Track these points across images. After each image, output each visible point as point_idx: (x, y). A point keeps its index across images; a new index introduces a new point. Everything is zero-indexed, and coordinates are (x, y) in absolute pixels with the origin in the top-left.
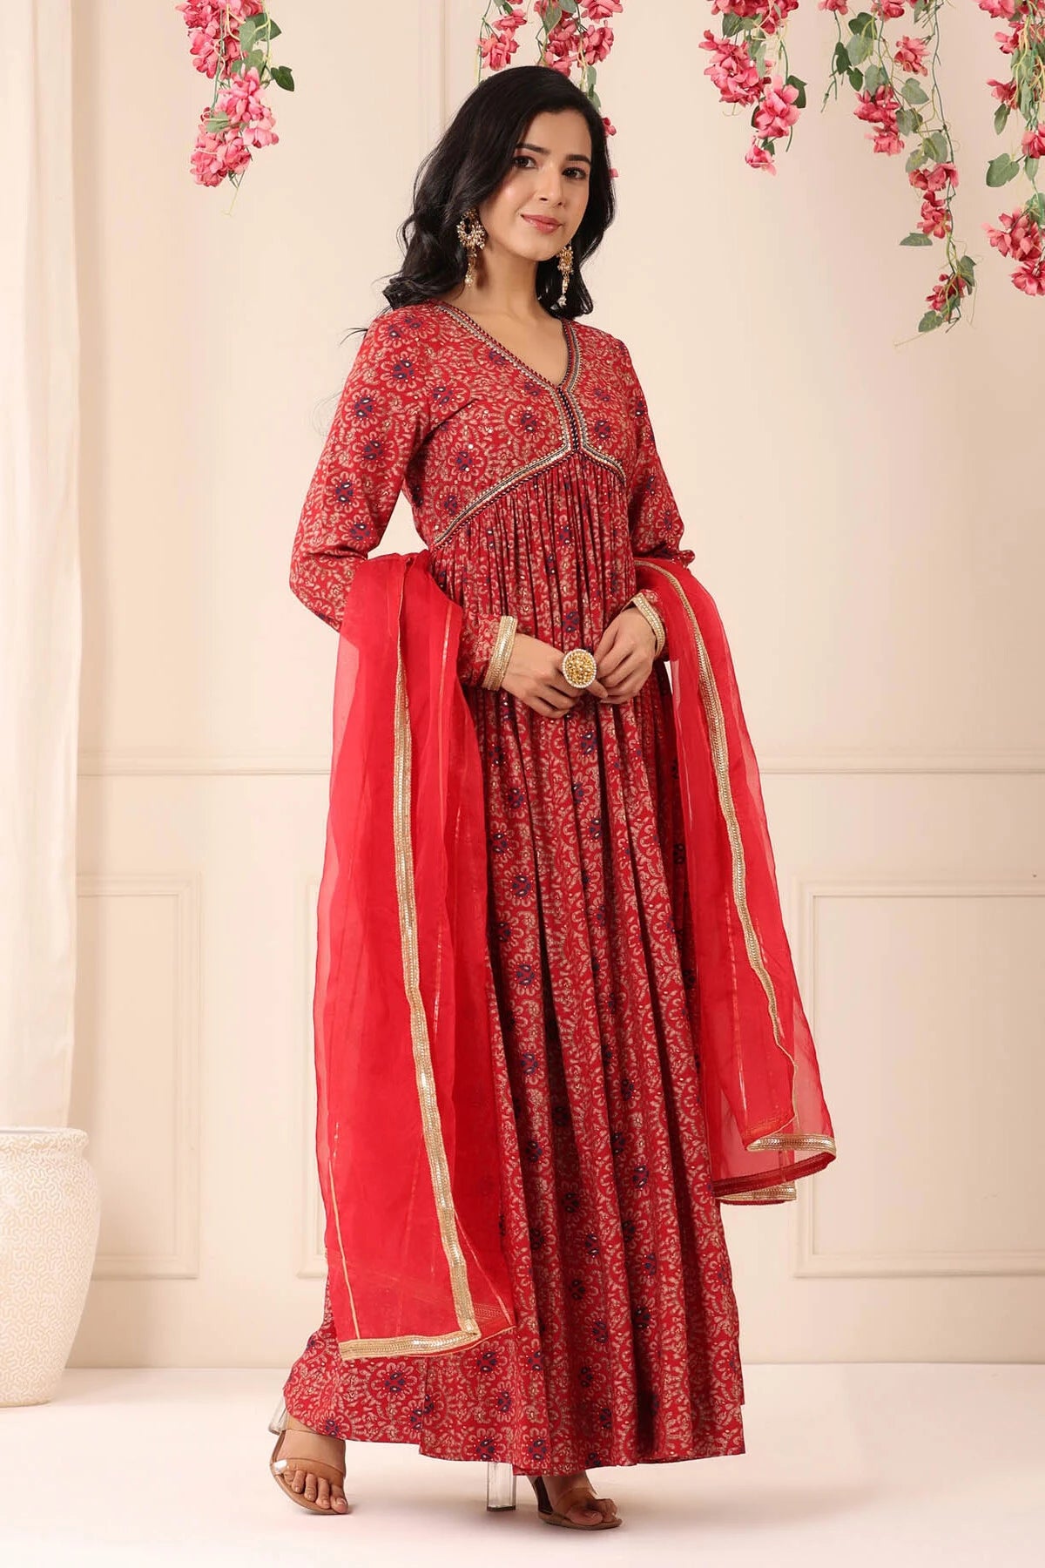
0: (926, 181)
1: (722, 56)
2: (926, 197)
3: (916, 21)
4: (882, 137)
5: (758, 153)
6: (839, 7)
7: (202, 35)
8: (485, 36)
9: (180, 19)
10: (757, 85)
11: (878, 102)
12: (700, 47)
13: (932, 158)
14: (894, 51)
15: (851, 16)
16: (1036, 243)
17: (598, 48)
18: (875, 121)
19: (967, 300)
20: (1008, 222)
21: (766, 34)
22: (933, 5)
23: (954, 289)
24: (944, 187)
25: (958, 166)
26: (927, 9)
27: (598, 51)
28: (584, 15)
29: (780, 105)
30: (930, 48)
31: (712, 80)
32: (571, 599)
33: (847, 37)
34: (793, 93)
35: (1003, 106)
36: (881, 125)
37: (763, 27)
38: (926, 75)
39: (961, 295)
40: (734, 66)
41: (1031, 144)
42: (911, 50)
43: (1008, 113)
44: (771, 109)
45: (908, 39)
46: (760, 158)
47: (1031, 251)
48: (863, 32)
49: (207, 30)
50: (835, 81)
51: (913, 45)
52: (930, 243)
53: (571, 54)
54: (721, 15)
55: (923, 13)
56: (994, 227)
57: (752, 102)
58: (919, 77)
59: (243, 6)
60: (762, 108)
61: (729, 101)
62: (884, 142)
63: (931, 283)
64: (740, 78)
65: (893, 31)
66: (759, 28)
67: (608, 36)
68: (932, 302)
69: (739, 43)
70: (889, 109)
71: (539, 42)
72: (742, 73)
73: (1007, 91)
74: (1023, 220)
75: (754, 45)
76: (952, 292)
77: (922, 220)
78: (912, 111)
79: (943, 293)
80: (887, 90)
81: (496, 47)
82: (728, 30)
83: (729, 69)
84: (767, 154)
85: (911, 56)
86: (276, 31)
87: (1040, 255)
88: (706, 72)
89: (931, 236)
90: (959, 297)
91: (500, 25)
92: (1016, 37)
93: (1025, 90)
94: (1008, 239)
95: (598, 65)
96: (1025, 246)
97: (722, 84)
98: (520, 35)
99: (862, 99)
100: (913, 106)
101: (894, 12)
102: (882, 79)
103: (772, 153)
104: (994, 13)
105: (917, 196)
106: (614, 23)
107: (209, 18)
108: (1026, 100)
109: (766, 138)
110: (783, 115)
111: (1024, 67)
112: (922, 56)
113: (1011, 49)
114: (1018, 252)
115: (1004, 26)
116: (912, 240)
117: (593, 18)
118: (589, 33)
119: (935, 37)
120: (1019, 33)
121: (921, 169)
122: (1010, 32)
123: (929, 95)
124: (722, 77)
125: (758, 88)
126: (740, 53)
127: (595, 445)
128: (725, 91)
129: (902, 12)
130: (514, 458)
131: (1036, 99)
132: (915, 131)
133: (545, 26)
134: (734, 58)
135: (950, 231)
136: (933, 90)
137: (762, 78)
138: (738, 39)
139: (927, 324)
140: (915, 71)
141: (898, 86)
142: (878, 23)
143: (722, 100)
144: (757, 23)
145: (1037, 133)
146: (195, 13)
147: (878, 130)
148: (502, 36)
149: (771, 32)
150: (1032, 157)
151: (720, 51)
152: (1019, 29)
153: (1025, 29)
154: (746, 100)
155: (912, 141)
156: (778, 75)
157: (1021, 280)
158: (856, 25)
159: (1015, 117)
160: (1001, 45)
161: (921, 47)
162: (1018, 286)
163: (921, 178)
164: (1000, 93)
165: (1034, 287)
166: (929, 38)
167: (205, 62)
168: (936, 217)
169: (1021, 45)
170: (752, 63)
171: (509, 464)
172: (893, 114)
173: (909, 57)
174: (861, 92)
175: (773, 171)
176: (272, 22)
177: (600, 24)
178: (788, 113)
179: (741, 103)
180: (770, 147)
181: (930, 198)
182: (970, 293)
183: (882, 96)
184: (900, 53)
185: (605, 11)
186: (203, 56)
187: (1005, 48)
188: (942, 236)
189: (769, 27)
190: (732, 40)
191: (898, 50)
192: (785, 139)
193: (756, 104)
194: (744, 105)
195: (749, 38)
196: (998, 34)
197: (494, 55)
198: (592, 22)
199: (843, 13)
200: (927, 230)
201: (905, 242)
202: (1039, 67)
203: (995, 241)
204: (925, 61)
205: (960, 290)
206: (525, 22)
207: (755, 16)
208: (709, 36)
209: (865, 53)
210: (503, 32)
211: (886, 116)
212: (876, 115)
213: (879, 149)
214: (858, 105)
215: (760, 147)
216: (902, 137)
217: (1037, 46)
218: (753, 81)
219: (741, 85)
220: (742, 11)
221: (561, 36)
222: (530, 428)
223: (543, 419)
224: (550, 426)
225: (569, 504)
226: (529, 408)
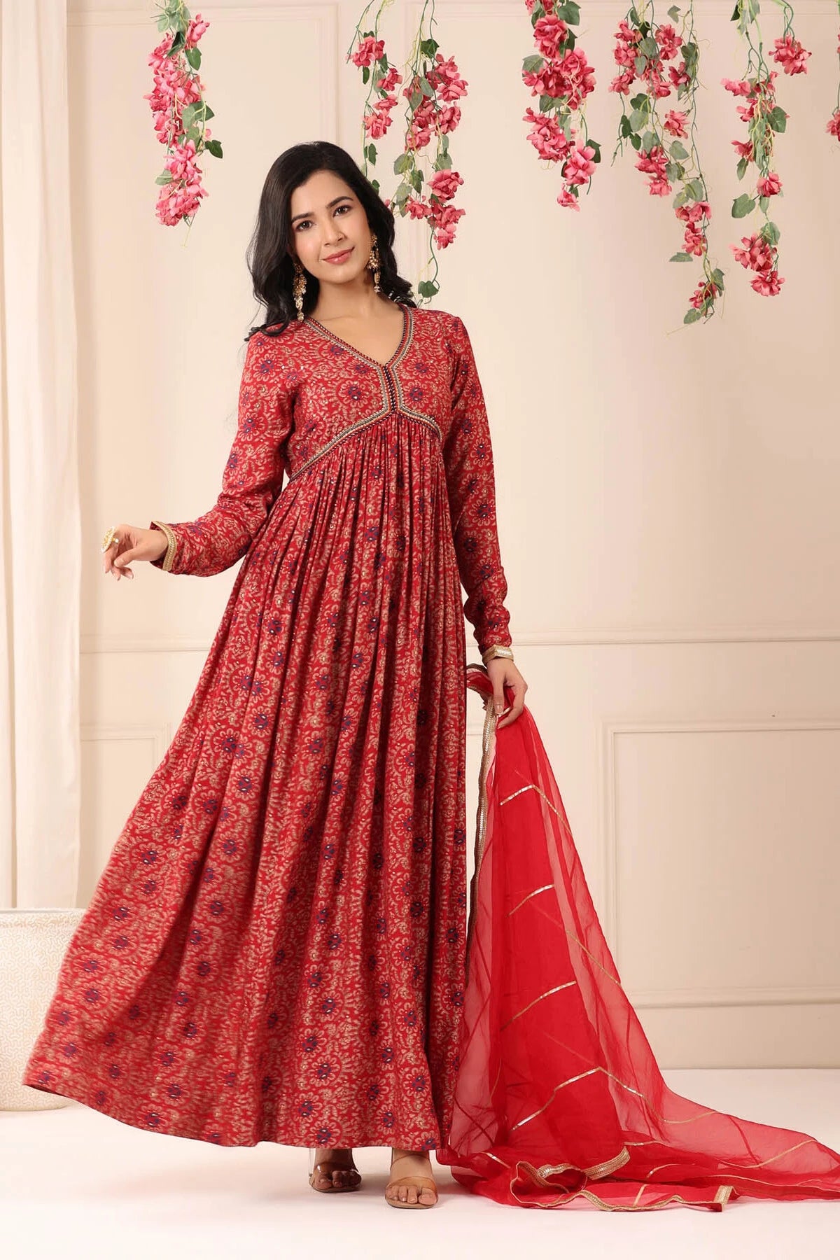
0: (688, 215)
1: (539, 126)
2: (688, 226)
3: (679, 99)
4: (655, 183)
5: (567, 196)
6: (623, 89)
7: (163, 117)
8: (368, 114)
9: (147, 105)
10: (565, 147)
11: (653, 158)
12: (524, 120)
13: (692, 198)
14: (664, 121)
15: (632, 96)
16: (768, 258)
17: (450, 122)
18: (651, 172)
19: (718, 301)
20: (748, 243)
21: (571, 110)
22: (691, 87)
23: (709, 292)
24: (701, 218)
25: (710, 204)
26: (687, 90)
27: (450, 124)
28: (439, 98)
29: (582, 161)
30: (690, 118)
31: (533, 143)
32: (374, 518)
33: (630, 112)
34: (591, 152)
35: (743, 160)
36: (655, 175)
37: (569, 104)
38: (687, 137)
39: (714, 297)
40: (548, 133)
41: (764, 186)
42: (676, 120)
43: (747, 164)
44: (575, 164)
45: (673, 112)
46: (568, 199)
47: (764, 265)
48: (641, 108)
49: (167, 113)
50: (621, 144)
51: (677, 117)
52: (691, 260)
53: (431, 126)
54: (538, 97)
55: (684, 93)
56: (738, 247)
57: (562, 159)
58: (682, 140)
59: (187, 96)
60: (569, 163)
61: (545, 158)
62: (657, 187)
63: (693, 289)
64: (553, 142)
65: (663, 107)
66: (566, 105)
67: (457, 114)
68: (693, 302)
69: (552, 117)
70: (661, 163)
71: (407, 118)
72: (554, 138)
73: (746, 149)
74: (758, 242)
75: (562, 118)
76: (707, 295)
77: (685, 243)
78: (677, 164)
79: (701, 296)
80: (659, 149)
81: (376, 122)
82: (544, 108)
83: (545, 136)
84: (573, 196)
85: (676, 125)
86: (210, 114)
87: (771, 267)
88: (528, 138)
89: (692, 255)
90: (713, 298)
91: (378, 106)
92: (752, 110)
93: (759, 148)
94: (748, 256)
95: (449, 134)
96: (761, 260)
97: (540, 146)
98: (394, 113)
99: (641, 156)
100: (678, 161)
101: (663, 93)
102: (655, 142)
103: (577, 196)
104: (736, 93)
105: (681, 226)
106: (461, 103)
107: (168, 104)
108: (759, 155)
109: (572, 185)
110: (584, 168)
111: (758, 132)
112: (684, 124)
113: (749, 118)
114: (755, 266)
115: (743, 101)
116: (677, 258)
117: (447, 100)
118: (443, 111)
119: (693, 110)
120: (754, 107)
121: (684, 206)
122: (748, 106)
123: (689, 151)
124: (540, 142)
125: (566, 149)
126: (553, 124)
127: (410, 407)
128: (542, 151)
129: (669, 93)
130: (344, 420)
131: (767, 155)
132: (679, 179)
133: (411, 106)
134: (548, 128)
135: (706, 251)
136: (692, 149)
137: (569, 141)
138: (551, 114)
139: (689, 319)
140: (679, 135)
141: (667, 147)
142: (652, 101)
143: (540, 158)
144: (565, 102)
145: (768, 179)
146: (157, 100)
147: (653, 178)
148: (381, 114)
149: (575, 108)
150: (765, 196)
151: (538, 123)
152: (754, 104)
153: (758, 104)
154: (557, 158)
155: (677, 186)
156: (580, 139)
157: (757, 285)
158: (636, 103)
159: (752, 167)
160: (741, 115)
161: (683, 118)
162: (756, 290)
163: (685, 212)
164: (741, 151)
165: (767, 290)
166: (689, 111)
167: (165, 136)
168: (696, 241)
169: (755, 115)
170: (561, 131)
172: (663, 167)
173: (675, 125)
174: (640, 151)
175: (578, 209)
176: (208, 108)
177: (451, 105)
178: (588, 167)
179: (554, 160)
180: (576, 192)
181: (691, 227)
182: (720, 295)
183: (655, 154)
184: (668, 122)
185: (454, 95)
186: (164, 132)
187: (744, 117)
188: (700, 254)
189: (575, 105)
190: (547, 115)
191: (667, 120)
192: (586, 185)
193: (564, 160)
194: (556, 161)
195: (559, 113)
196: (738, 108)
197: (375, 128)
198: (445, 103)
199: (626, 94)
200: (689, 250)
201: (673, 259)
202: (769, 131)
203: (738, 257)
204: (686, 128)
205: (713, 293)
206: (397, 103)
207: (563, 97)
208: (530, 112)
209: (643, 122)
210: (381, 111)
211: (658, 169)
212: (651, 167)
213: (653, 192)
214: (638, 161)
215: (568, 191)
216: (670, 183)
217: (767, 116)
218: (562, 144)
219: (553, 147)
220: (553, 94)
221: (423, 114)
222: (356, 398)
223: (367, 390)
224: (372, 394)
225: (383, 450)
226: (356, 383)
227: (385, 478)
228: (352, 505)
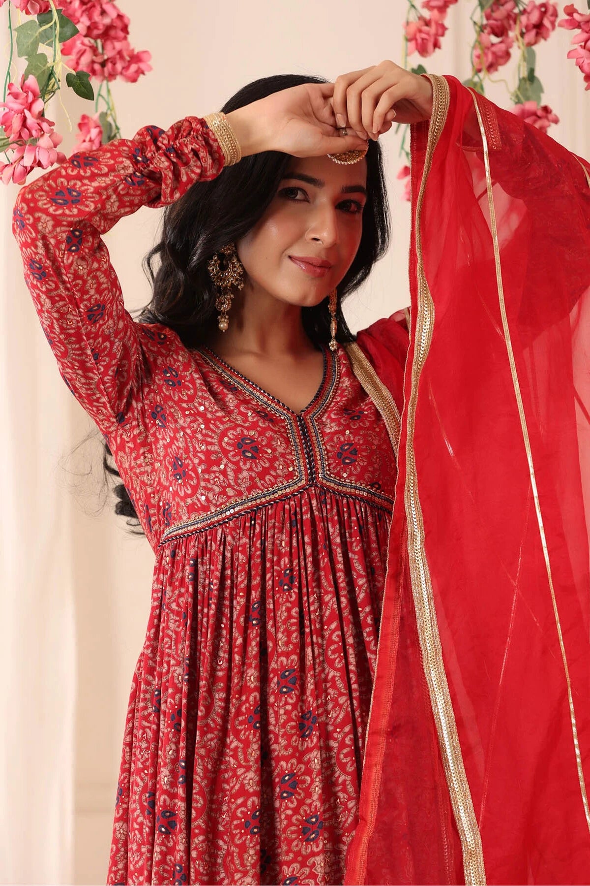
17: (539, 27)
27: (540, 30)
32: (287, 655)
53: (511, 34)
67: (550, 12)
71: (475, 23)
81: (420, 31)
91: (428, 6)
118: (529, 9)
127: (338, 474)
130: (229, 486)
133: (481, 3)
171: (223, 493)
197: (419, 41)
210: (430, 13)
221: (496, 15)
222: (249, 455)
223: (269, 445)
224: (277, 454)
225: (295, 543)
226: (252, 433)
227: (300, 588)
228: (253, 633)
